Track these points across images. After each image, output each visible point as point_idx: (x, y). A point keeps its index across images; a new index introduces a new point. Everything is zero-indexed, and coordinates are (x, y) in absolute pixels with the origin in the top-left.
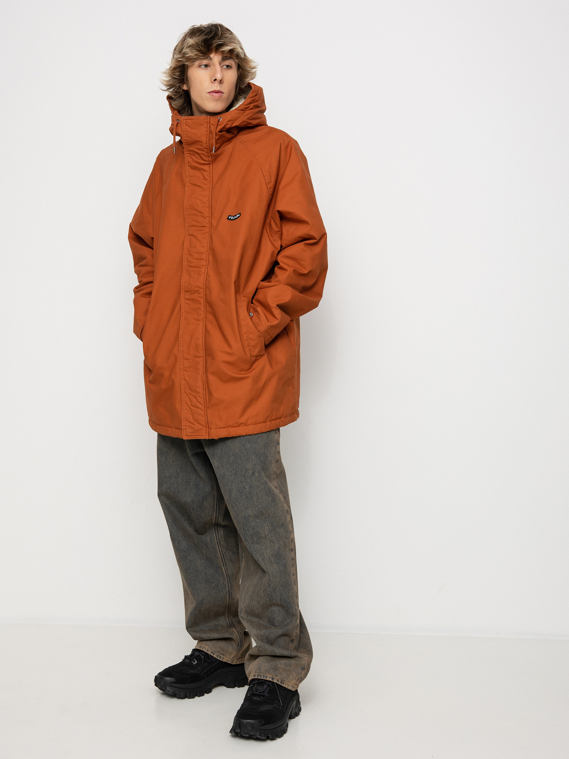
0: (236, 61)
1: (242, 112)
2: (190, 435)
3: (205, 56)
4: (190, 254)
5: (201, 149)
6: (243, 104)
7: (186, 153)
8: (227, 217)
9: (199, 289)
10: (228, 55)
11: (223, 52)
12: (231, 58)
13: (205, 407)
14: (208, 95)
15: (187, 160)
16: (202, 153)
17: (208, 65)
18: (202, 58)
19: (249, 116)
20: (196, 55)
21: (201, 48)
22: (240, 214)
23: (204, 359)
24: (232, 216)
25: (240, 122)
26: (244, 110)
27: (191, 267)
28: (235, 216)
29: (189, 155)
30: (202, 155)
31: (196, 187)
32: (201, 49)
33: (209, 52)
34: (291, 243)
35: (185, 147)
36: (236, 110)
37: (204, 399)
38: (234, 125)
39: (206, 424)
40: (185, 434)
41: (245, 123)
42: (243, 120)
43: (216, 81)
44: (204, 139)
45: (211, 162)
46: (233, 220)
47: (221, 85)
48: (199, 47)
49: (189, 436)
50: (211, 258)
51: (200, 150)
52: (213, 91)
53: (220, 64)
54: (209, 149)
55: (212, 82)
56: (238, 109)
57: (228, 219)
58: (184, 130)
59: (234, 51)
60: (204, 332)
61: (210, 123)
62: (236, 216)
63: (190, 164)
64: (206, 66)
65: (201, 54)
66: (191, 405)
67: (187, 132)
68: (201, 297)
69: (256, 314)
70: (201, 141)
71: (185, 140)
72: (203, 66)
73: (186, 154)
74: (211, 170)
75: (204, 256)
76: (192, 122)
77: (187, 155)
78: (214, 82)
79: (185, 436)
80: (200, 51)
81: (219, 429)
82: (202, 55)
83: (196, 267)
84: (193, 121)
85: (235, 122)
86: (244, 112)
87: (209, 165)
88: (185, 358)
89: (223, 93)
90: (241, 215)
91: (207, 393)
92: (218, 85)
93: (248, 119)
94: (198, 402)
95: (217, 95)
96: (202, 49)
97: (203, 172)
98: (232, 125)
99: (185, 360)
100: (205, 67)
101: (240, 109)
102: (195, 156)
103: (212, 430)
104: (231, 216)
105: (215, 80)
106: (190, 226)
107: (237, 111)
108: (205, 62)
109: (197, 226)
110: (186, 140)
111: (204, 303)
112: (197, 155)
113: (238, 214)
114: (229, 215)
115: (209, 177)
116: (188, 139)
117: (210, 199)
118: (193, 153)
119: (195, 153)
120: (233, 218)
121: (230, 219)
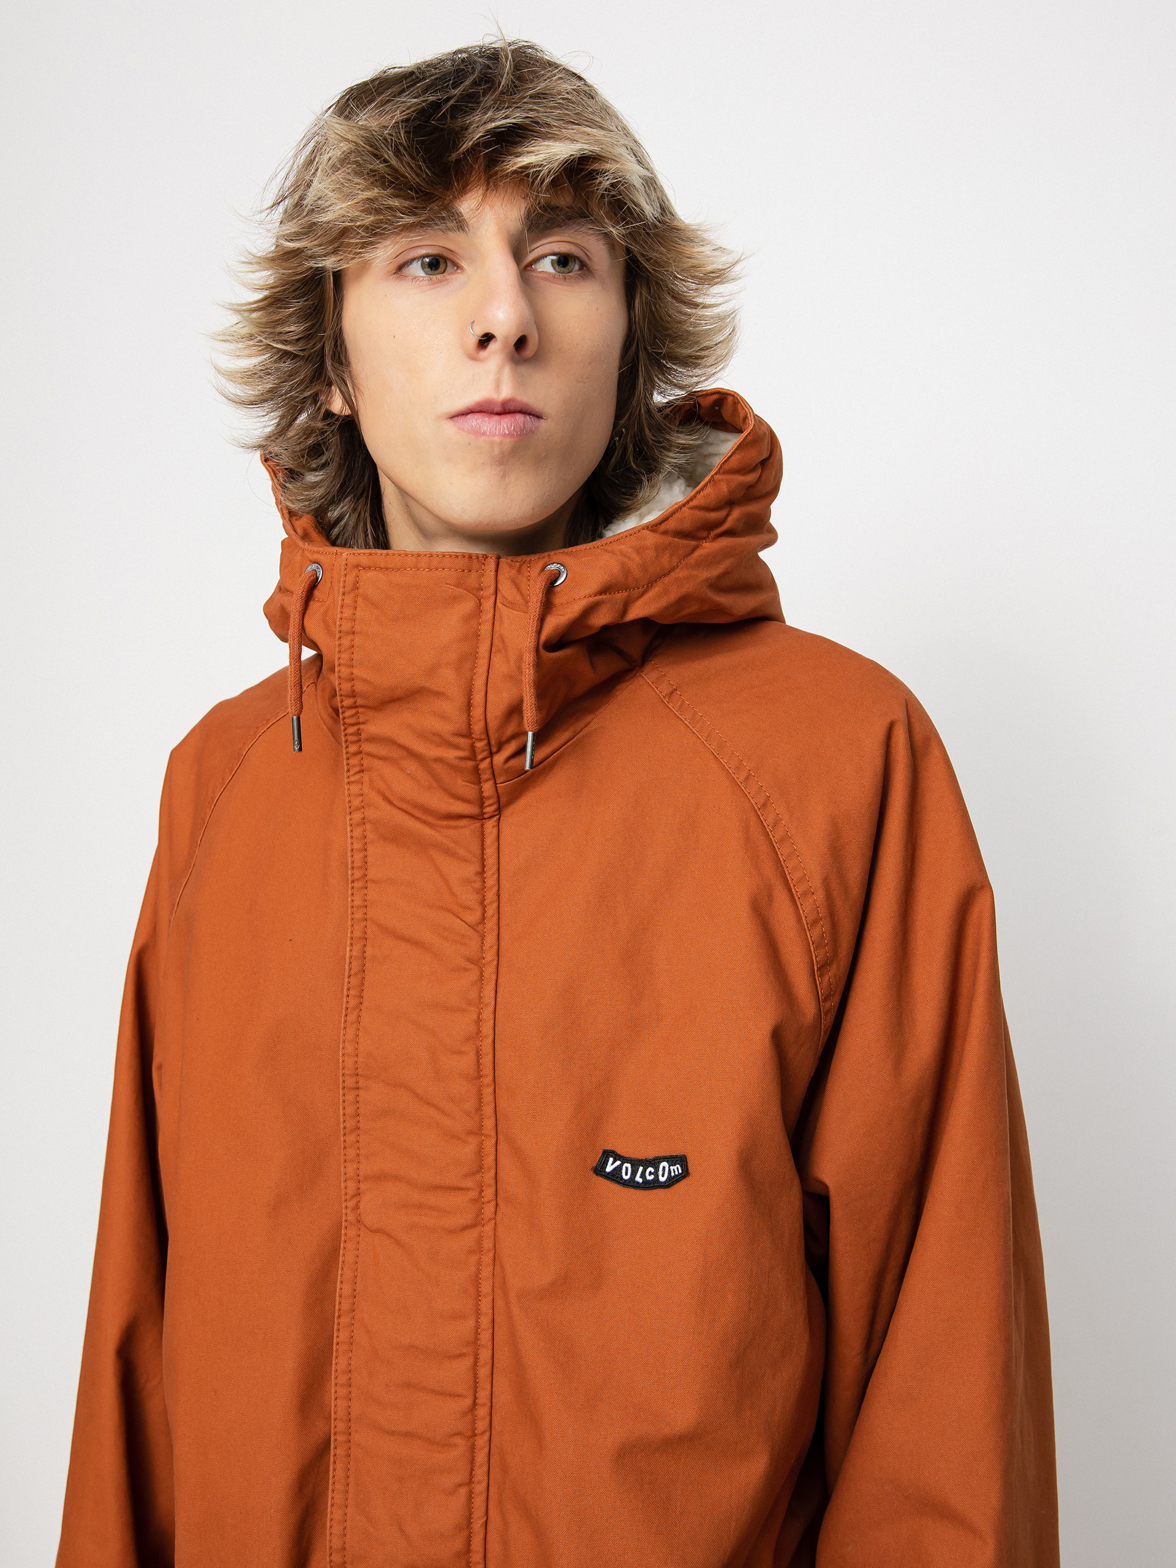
0: (615, 231)
1: (684, 542)
3: (424, 208)
5: (440, 736)
6: (691, 504)
8: (594, 1162)
10: (564, 200)
11: (525, 177)
12: (580, 215)
14: (450, 429)
16: (443, 760)
17: (445, 259)
18: (408, 220)
19: (715, 572)
20: (370, 207)
21: (394, 162)
22: (681, 1160)
24: (624, 1160)
25: (674, 595)
26: (694, 534)
27: (384, 1431)
28: (646, 1163)
29: (368, 762)
30: (442, 771)
31: (404, 949)
32: (395, 170)
33: (448, 186)
35: (349, 721)
36: (652, 531)
38: (636, 612)
41: (693, 608)
42: (687, 588)
43: (493, 346)
44: (455, 682)
45: (489, 809)
46: (631, 1184)
47: (523, 369)
48: (386, 161)
51: (437, 739)
52: (479, 404)
53: (517, 251)
54: (483, 736)
55: (473, 358)
56: (663, 527)
57: (599, 1168)
58: (348, 624)
59: (592, 175)
61: (495, 592)
62: (655, 1162)
64: (437, 264)
65: (397, 196)
67: (365, 635)
70: (439, 689)
71: (347, 676)
72: (416, 269)
73: (358, 754)
74: (490, 850)
78: (483, 354)
80: (392, 182)
82: (407, 203)
83: (409, 1435)
85: (641, 596)
86: (694, 543)
87: (475, 825)
89: (539, 417)
90: (689, 1167)
92: (507, 371)
93: (716, 585)
95: (506, 424)
96: (402, 169)
97: (443, 863)
98: (624, 612)
100: (428, 270)
101: (671, 524)
104: (617, 1157)
105: (486, 340)
107: (651, 539)
108: (428, 243)
110: (354, 677)
112: (412, 766)
113: (668, 1154)
114: (609, 1147)
115: (478, 893)
116: (365, 676)
117: (487, 1029)
118: (396, 753)
119: (405, 753)
120: (634, 1173)
121: (615, 1176)
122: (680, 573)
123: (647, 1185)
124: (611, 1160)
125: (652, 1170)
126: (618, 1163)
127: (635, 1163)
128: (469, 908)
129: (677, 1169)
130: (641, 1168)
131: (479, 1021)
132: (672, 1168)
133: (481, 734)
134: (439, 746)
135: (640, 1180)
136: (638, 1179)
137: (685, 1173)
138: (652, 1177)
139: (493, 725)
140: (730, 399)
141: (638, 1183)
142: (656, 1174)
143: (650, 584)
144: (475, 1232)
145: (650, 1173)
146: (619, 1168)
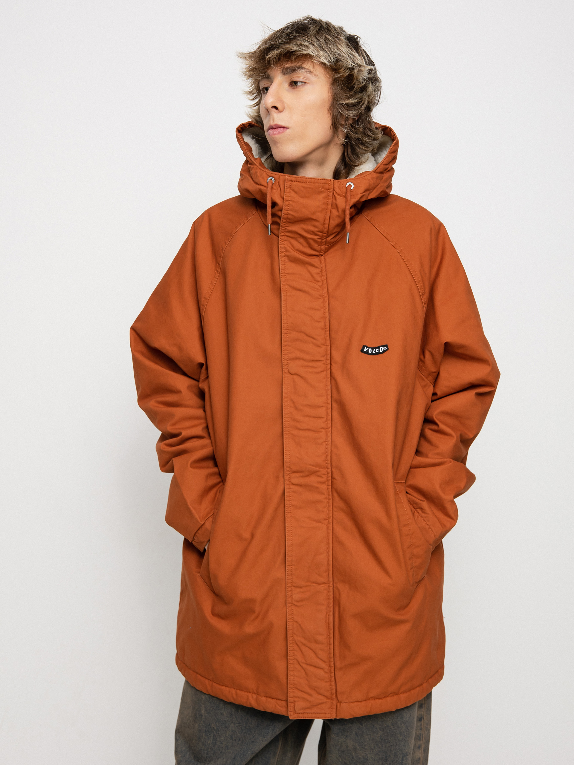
2: (301, 711)
4: (296, 408)
7: (283, 234)
8: (361, 349)
9: (319, 469)
13: (330, 666)
15: (282, 246)
16: (312, 239)
22: (386, 346)
23: (329, 586)
24: (369, 348)
25: (379, 192)
26: (383, 173)
27: (299, 429)
28: (376, 348)
29: (286, 238)
30: (311, 242)
31: (299, 293)
34: (452, 391)
35: (283, 226)
36: (374, 172)
37: (330, 653)
39: (332, 694)
40: (292, 710)
42: (382, 189)
44: (319, 216)
45: (323, 253)
46: (372, 354)
49: (299, 713)
50: (336, 415)
51: (312, 233)
54: (326, 233)
57: (362, 351)
58: (288, 198)
60: (331, 542)
61: (334, 190)
62: (379, 348)
63: (287, 254)
66: (306, 664)
67: (294, 202)
68: (322, 483)
69: (420, 512)
70: (317, 219)
71: (286, 214)
73: (283, 236)
74: (323, 265)
75: (322, 412)
76: (304, 187)
77: (283, 238)
79: (292, 713)
81: (355, 704)
83: (308, 430)
84: (305, 185)
85: (372, 192)
86: (383, 175)
87: (318, 258)
88: (294, 585)
90: (389, 347)
91: (337, 643)
93: (387, 187)
94: (318, 658)
97: (311, 268)
99: (293, 588)
101: (378, 170)
102: (297, 241)
103: (344, 705)
104: (367, 347)
106: (291, 359)
109: (303, 359)
110: (288, 214)
111: (328, 492)
112: (301, 240)
113: (382, 345)
114: (365, 345)
115: (321, 277)
116: (292, 214)
117: (327, 315)
118: (296, 236)
119: (299, 236)
120: (372, 351)
121: (367, 352)
122: (381, 185)
123: (376, 354)
124: (365, 348)
125: (378, 349)
126: (368, 349)
127: (373, 349)
128: (318, 281)
129: (385, 348)
130: (374, 349)
131: (325, 313)
132: (384, 348)
133: (326, 232)
134: (312, 234)
135: (375, 353)
136: (374, 352)
137: (388, 349)
138: (378, 351)
139: (331, 228)
140: (388, 129)
141: (374, 353)
142: (379, 350)
143: (374, 189)
144: (325, 373)
145: (377, 350)
146: (368, 350)
